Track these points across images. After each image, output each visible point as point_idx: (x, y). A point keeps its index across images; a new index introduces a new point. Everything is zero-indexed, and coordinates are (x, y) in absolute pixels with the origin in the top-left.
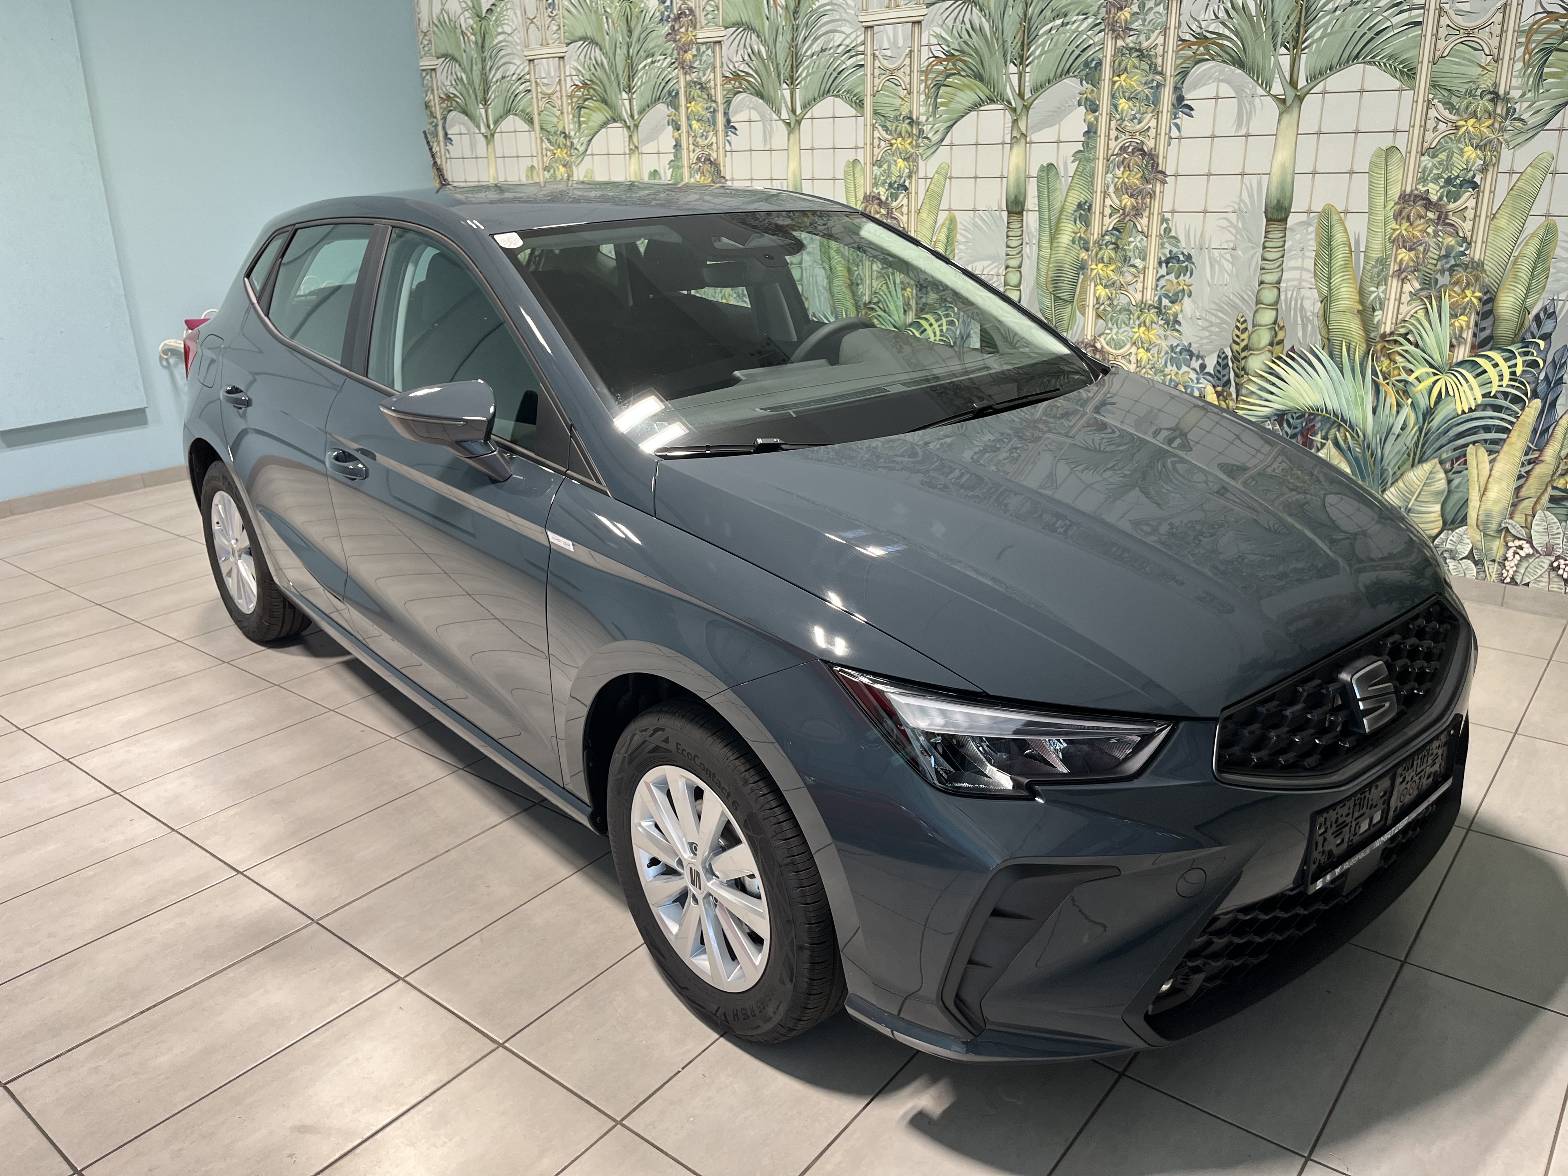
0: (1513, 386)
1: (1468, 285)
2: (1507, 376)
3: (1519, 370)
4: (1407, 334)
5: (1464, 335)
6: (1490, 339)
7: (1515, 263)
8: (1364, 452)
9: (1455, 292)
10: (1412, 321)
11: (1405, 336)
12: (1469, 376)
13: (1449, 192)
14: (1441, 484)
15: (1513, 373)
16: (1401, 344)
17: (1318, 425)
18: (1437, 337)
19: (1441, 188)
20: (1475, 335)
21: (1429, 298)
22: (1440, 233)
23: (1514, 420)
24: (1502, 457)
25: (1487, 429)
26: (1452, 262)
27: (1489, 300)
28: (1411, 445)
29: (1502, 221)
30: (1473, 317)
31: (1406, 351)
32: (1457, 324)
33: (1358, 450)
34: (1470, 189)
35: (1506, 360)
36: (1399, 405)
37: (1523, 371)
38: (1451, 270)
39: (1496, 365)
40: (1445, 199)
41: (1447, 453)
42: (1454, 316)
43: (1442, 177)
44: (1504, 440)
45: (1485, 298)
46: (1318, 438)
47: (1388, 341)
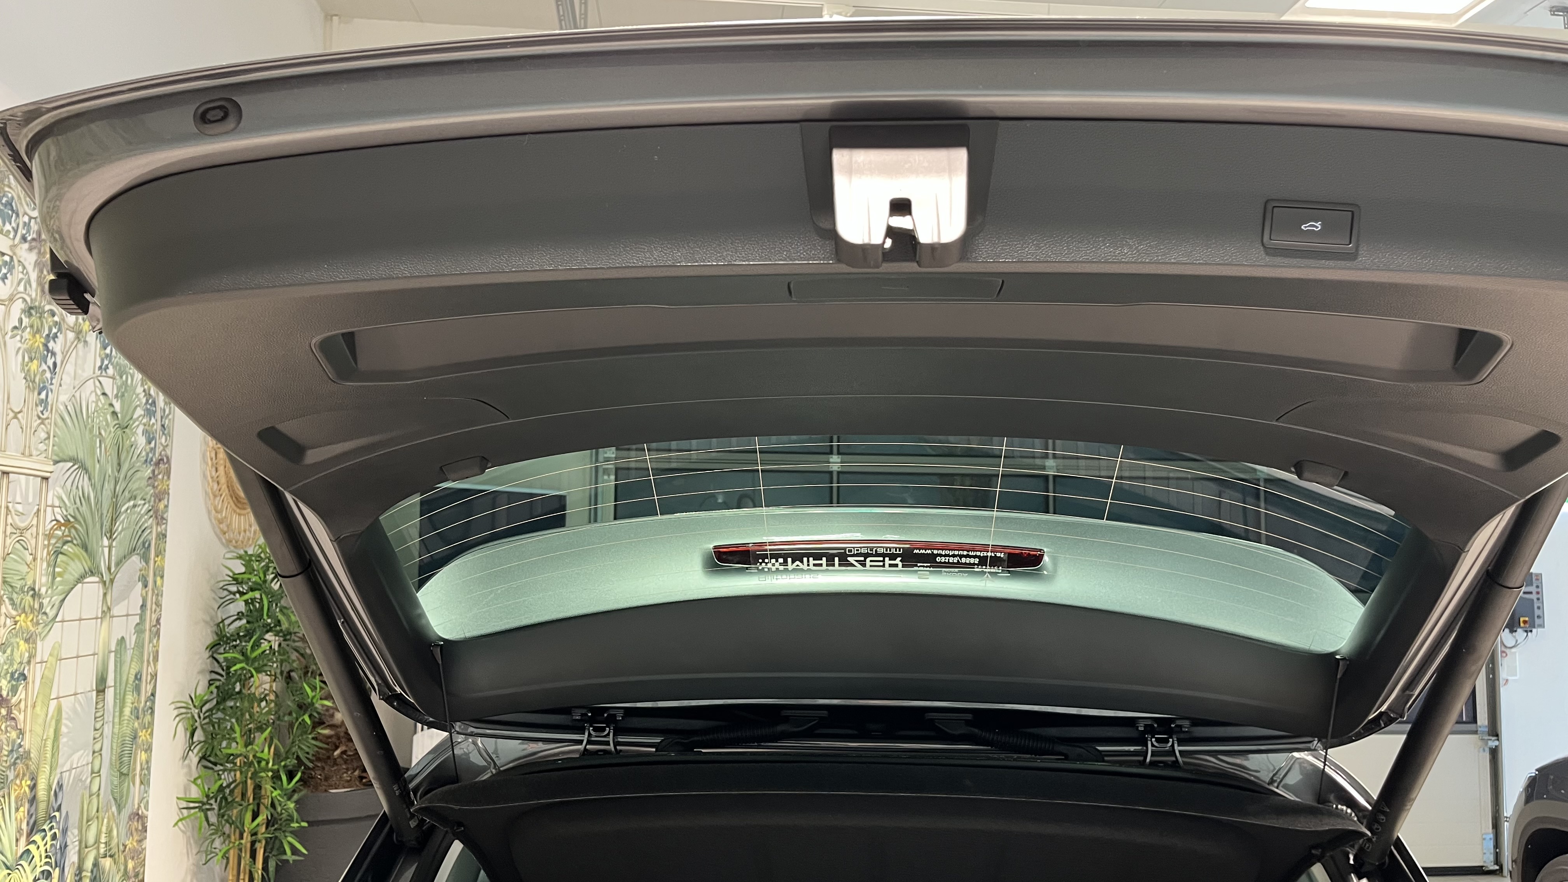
1: (24, 775)
5: (22, 827)
7: (45, 747)
9: (16, 784)
13: (12, 685)
19: (9, 682)
20: (28, 824)
22: (8, 729)
27: (33, 787)
29: (38, 709)
32: (19, 818)
34: (22, 682)
40: (10, 694)
43: (8, 673)
45: (32, 783)
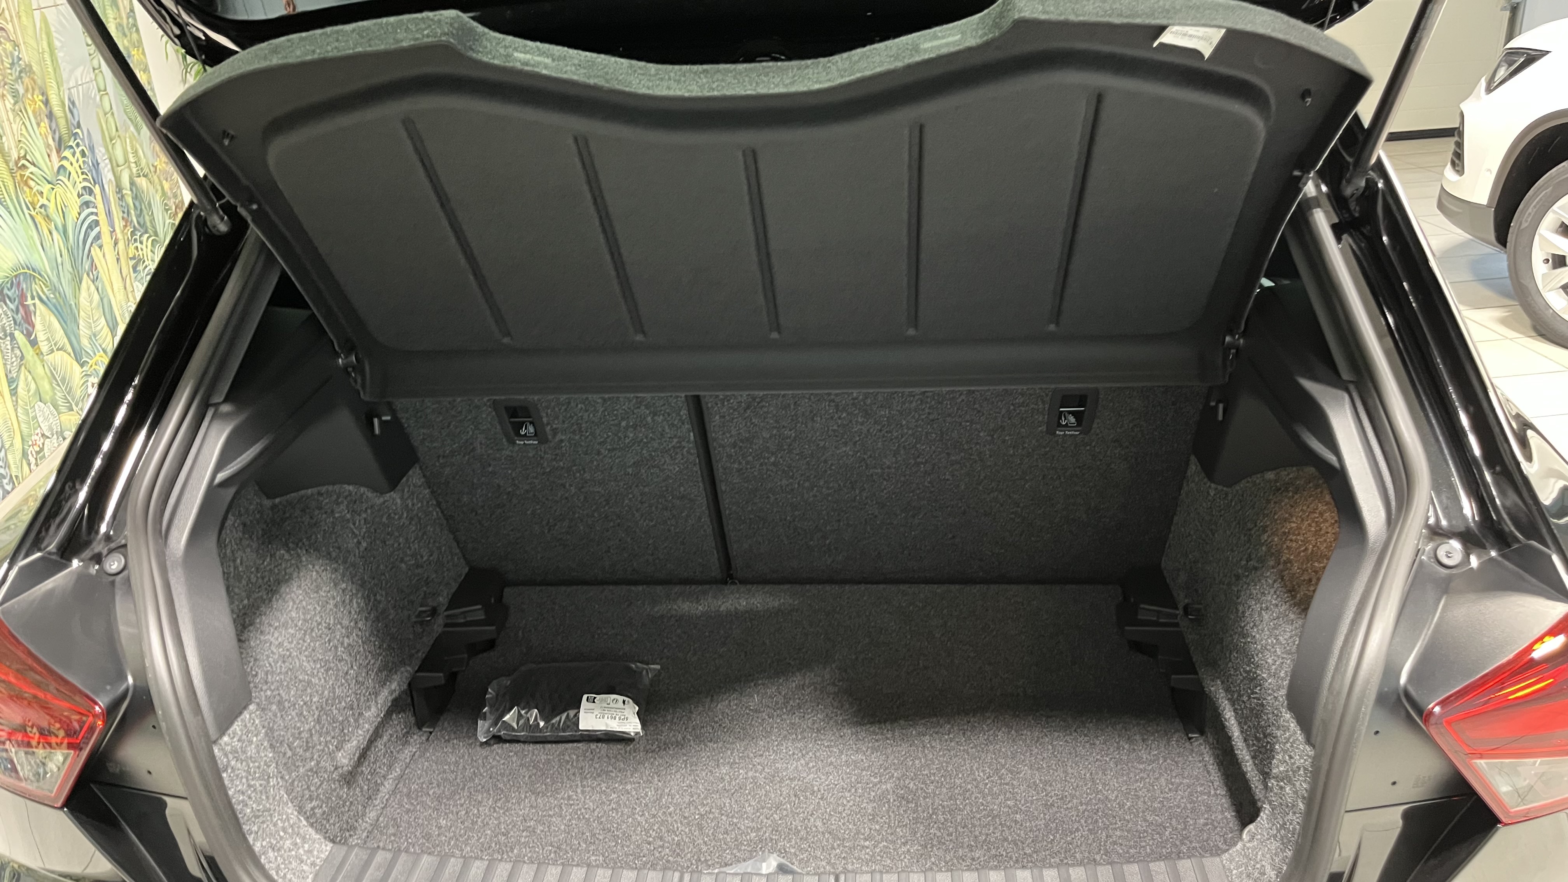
0: (84, 179)
2: (80, 172)
3: (81, 162)
4: (25, 156)
6: (60, 139)
8: (56, 297)
10: (23, 139)
11: (25, 157)
12: (66, 180)
14: (96, 297)
15: (80, 166)
16: (27, 168)
17: (24, 286)
18: (38, 149)
21: (21, 111)
23: (94, 210)
24: (105, 247)
25: (90, 227)
26: (18, 69)
28: (71, 269)
30: (46, 120)
31: (31, 173)
33: (52, 296)
35: (74, 154)
36: (51, 233)
37: (84, 162)
38: (21, 78)
39: (72, 164)
41: (87, 266)
42: (38, 125)
44: (100, 232)
46: (29, 302)
47: (20, 168)
